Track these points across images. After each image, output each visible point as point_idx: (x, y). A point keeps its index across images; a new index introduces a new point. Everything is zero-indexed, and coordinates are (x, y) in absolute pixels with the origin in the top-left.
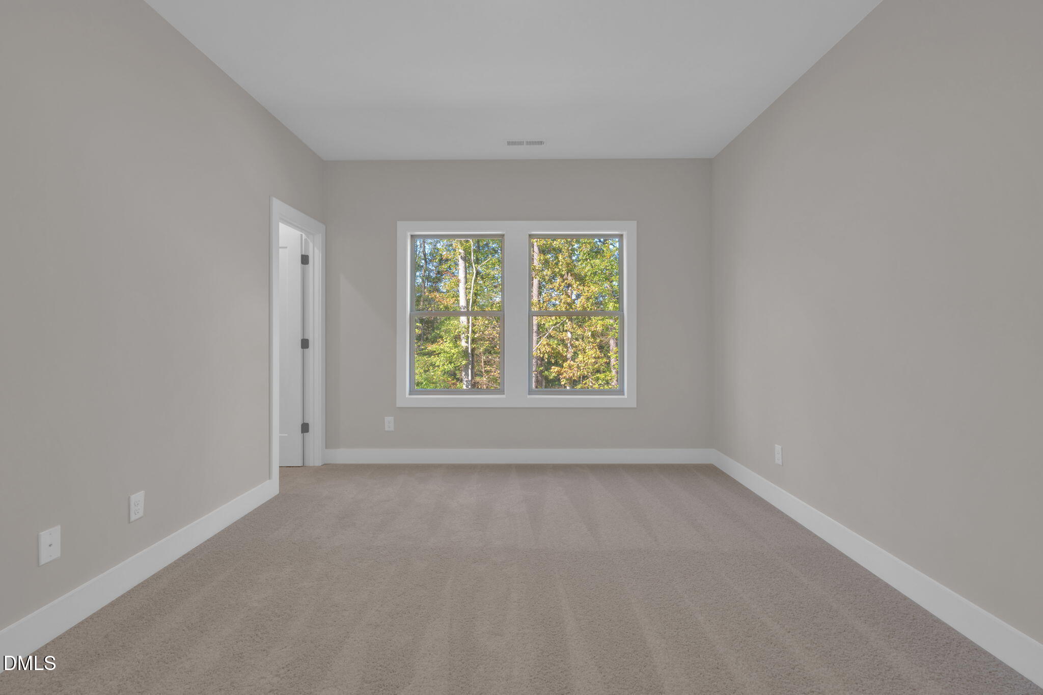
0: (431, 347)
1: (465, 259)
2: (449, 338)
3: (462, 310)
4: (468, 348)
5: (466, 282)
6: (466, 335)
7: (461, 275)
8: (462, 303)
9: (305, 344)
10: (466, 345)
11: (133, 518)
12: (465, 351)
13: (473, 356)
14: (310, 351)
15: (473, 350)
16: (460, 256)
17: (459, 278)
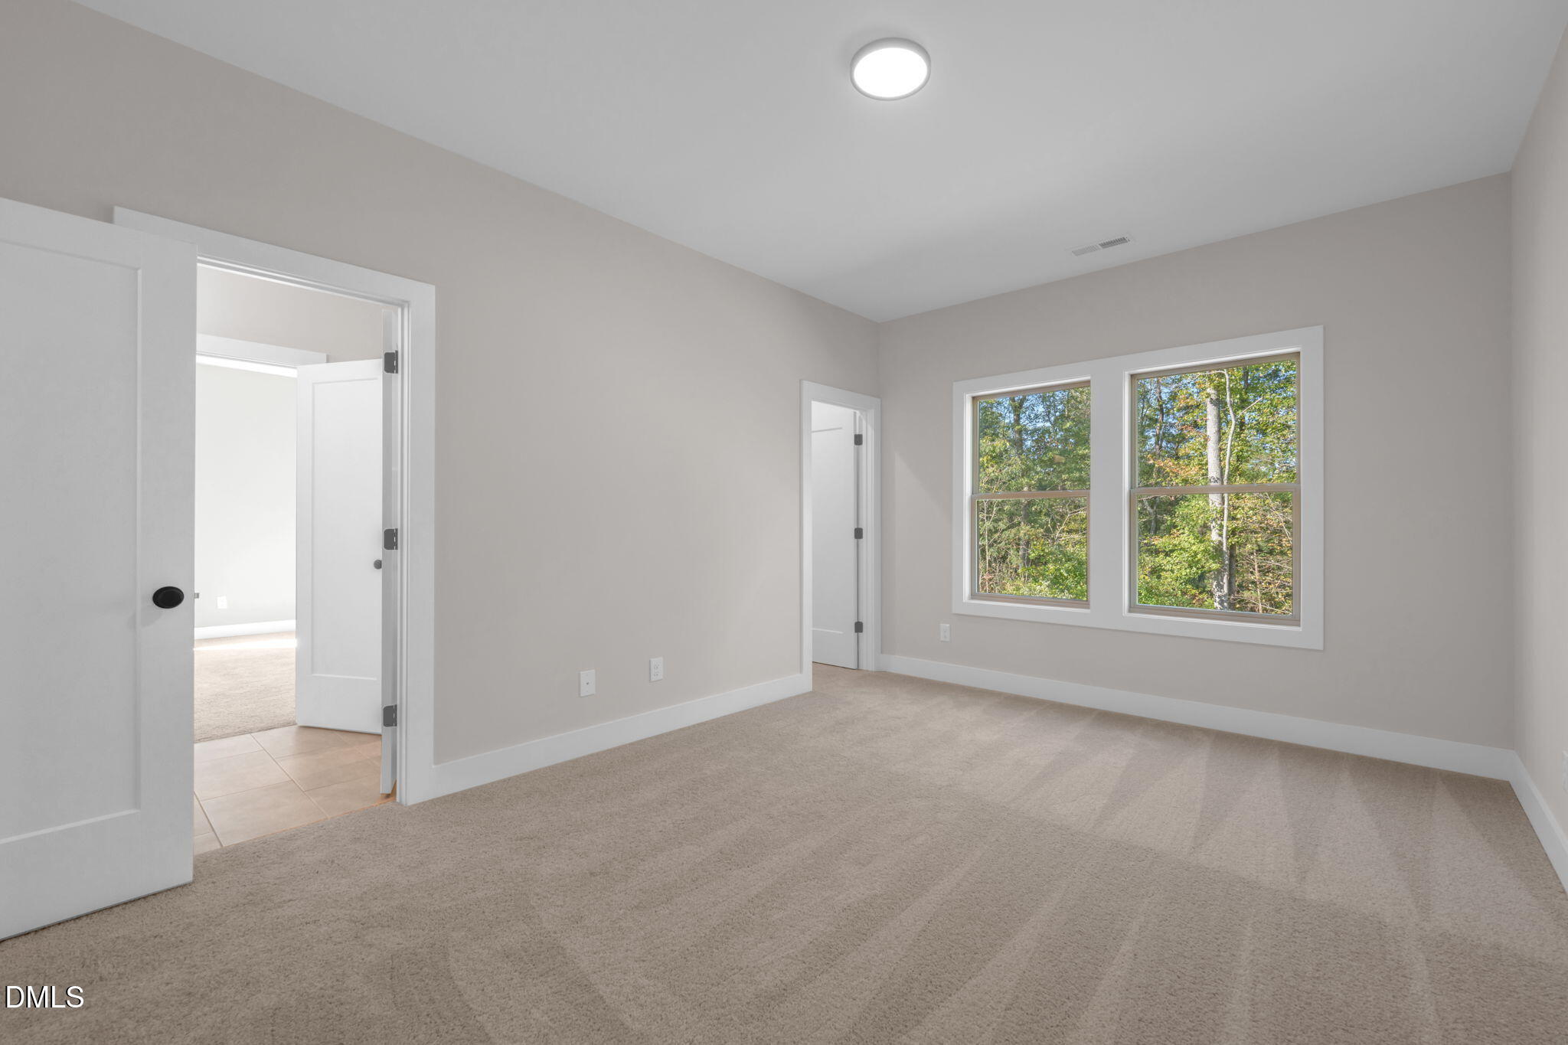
0: (1158, 542)
1: (1219, 403)
2: (1187, 528)
3: (1212, 484)
4: (1222, 544)
5: (1220, 440)
6: (1219, 522)
7: (1211, 429)
8: (1213, 472)
9: (859, 533)
10: (1220, 538)
11: (654, 678)
12: (1218, 549)
13: (1232, 556)
14: (863, 541)
15: (1232, 548)
16: (1209, 399)
17: (1208, 433)
